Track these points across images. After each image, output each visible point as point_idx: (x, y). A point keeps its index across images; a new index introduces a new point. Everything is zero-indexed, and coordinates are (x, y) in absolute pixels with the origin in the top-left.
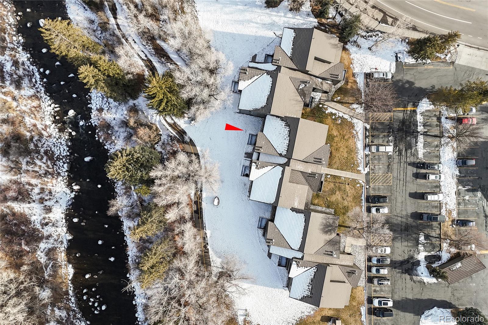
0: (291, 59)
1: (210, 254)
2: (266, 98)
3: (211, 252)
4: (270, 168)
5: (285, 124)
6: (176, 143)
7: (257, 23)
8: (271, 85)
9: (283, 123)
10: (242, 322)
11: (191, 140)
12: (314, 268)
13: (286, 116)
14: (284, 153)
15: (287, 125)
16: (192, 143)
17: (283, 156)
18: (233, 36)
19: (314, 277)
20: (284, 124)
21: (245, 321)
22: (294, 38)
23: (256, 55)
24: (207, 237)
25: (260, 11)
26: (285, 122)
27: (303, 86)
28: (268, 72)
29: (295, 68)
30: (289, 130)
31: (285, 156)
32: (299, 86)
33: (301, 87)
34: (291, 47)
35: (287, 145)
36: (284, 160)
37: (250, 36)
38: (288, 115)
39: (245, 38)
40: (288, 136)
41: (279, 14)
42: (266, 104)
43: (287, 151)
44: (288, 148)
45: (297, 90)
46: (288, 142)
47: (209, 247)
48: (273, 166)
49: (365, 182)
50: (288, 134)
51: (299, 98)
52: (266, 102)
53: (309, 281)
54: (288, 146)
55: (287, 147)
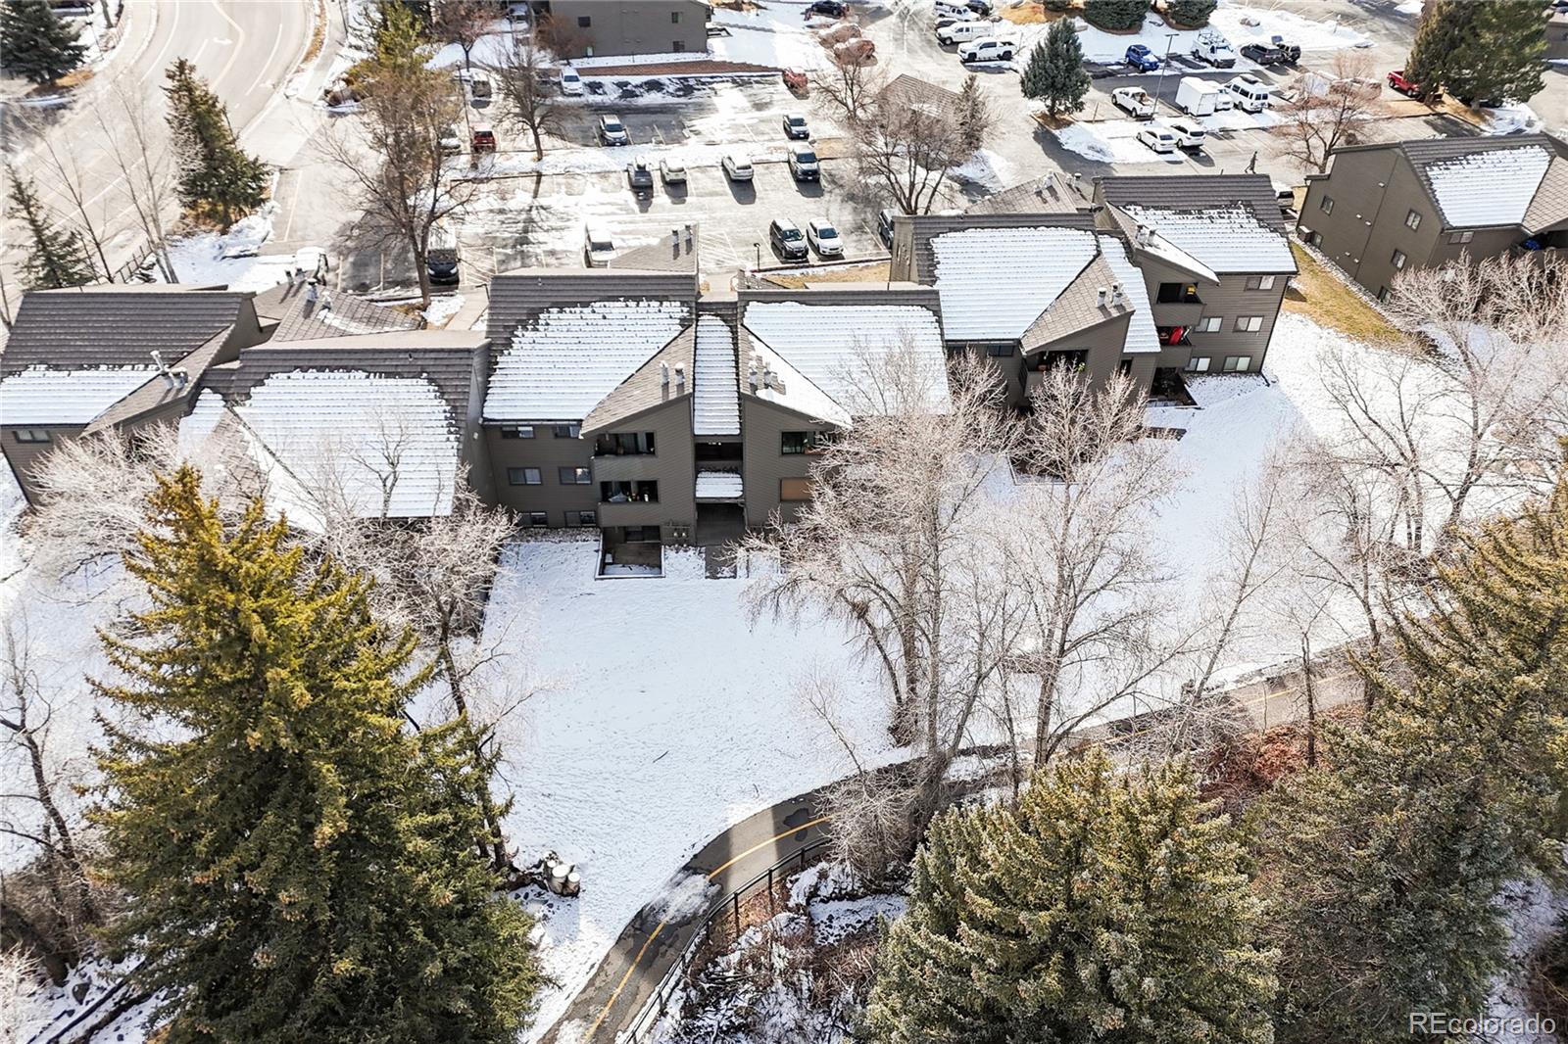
2: (383, 381)
5: (525, 328)
6: (735, 958)
8: (312, 374)
9: (524, 339)
11: (691, 869)
15: (530, 322)
16: (711, 859)
20: (529, 334)
22: (57, 368)
26: (518, 333)
30: (555, 310)
34: (106, 374)
35: (632, 304)
40: (586, 310)
42: (418, 376)
43: (661, 300)
44: (650, 299)
46: (619, 305)
48: (750, 338)
50: (578, 310)
52: (408, 381)
54: (638, 299)
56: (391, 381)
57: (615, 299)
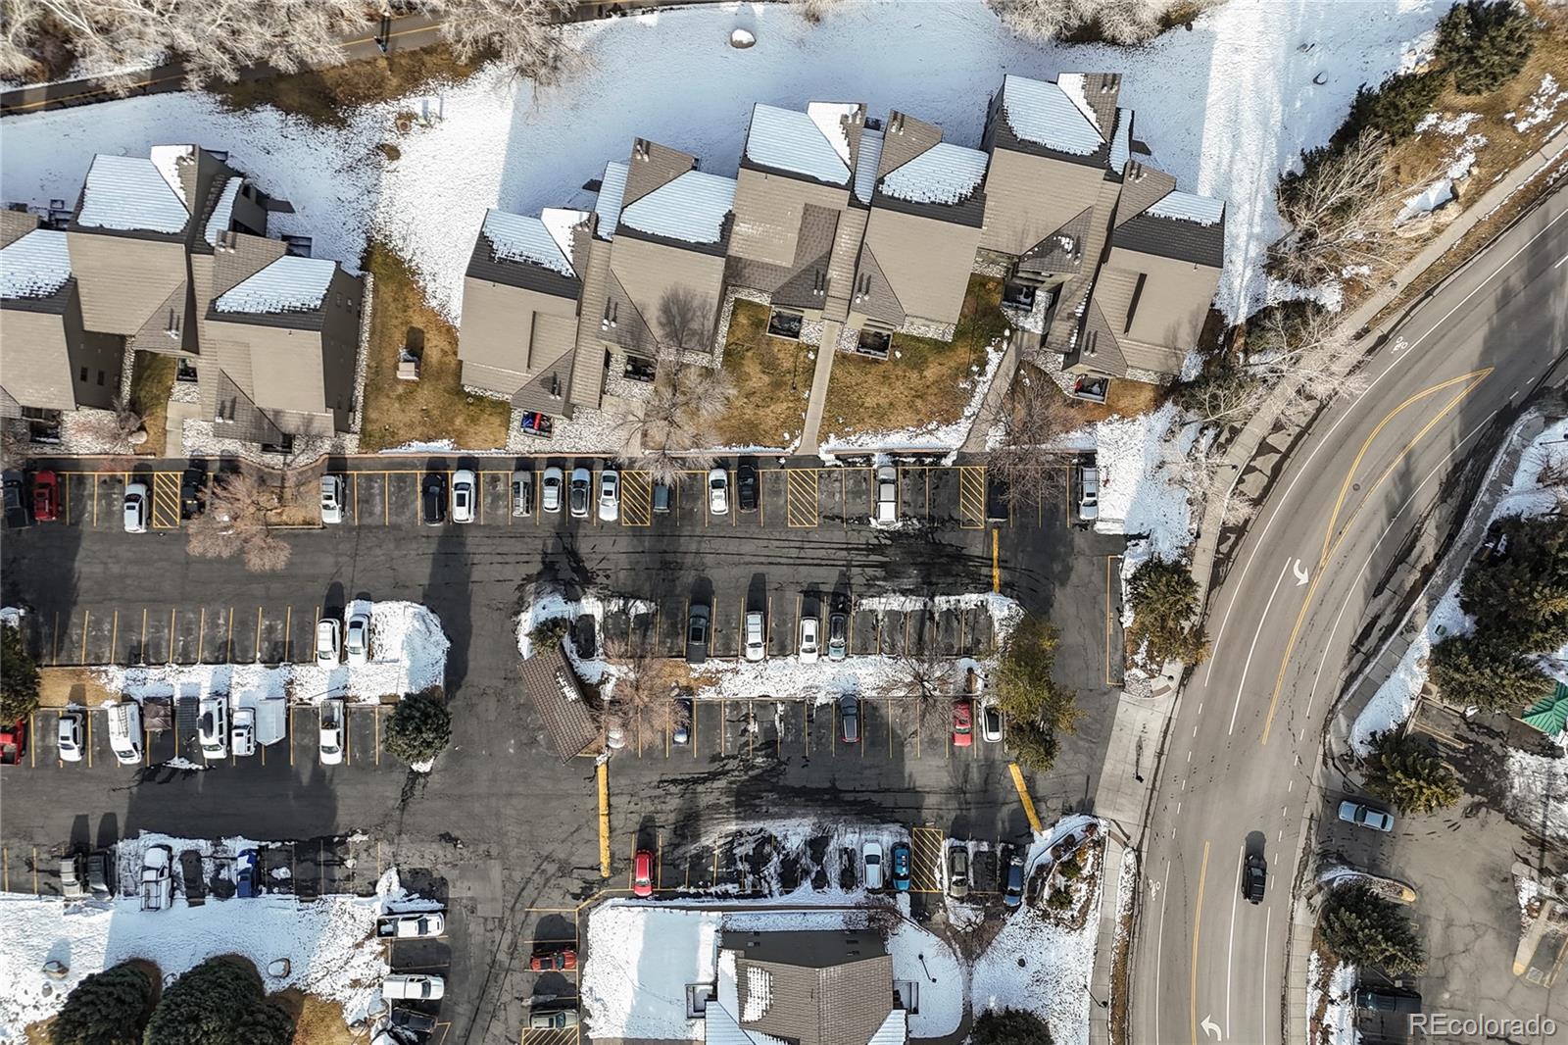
0: (1139, 215)
1: (596, 21)
2: (1038, 140)
3: (600, 24)
4: (845, 153)
5: (966, 196)
7: (1232, 162)
8: (1072, 152)
9: (967, 191)
10: (406, 109)
12: (571, 271)
13: (988, 198)
14: (886, 190)
15: (963, 201)
17: (876, 188)
18: (1199, 93)
19: (545, 269)
20: (964, 192)
21: (410, 116)
22: (1196, 223)
23: (1148, 153)
24: (643, 13)
25: (1265, 167)
26: (969, 194)
27: (1066, 246)
28: (1105, 149)
29: (1118, 223)
30: (950, 203)
31: (877, 192)
32: (1066, 236)
33: (1064, 241)
34: (1171, 215)
35: (909, 198)
36: (864, 194)
37: (1200, 139)
38: (989, 203)
39: (1192, 128)
40: (933, 199)
41: (1257, 219)
42: (1019, 139)
43: (892, 197)
44: (898, 199)
45: (1058, 233)
46: (915, 199)
47: (615, 18)
48: (849, 162)
49: (796, 454)
50: (937, 201)
51: (1031, 242)
52: (1027, 138)
53: (535, 256)
54: (905, 200)
55: (902, 197)
56: (1034, 139)
57: (917, 203)
